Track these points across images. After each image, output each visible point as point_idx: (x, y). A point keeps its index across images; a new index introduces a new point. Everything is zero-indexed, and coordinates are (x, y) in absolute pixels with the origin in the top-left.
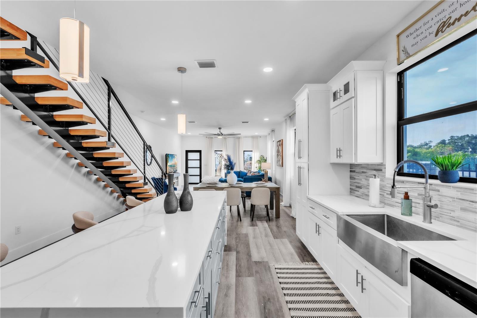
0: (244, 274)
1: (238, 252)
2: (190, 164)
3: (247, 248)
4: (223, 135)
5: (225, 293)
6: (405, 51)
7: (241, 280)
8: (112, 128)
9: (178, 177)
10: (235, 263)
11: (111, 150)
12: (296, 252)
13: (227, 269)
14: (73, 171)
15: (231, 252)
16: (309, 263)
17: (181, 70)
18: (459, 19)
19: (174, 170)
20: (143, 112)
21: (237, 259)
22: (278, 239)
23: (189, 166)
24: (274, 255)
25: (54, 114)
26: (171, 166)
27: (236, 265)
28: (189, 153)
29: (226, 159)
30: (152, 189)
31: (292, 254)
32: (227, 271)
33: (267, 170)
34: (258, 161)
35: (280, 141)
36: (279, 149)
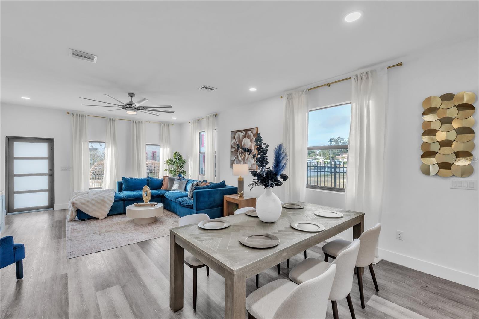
2: (21, 167)
28: (15, 143)
33: (242, 177)
34: (169, 160)
35: (249, 130)
36: (241, 141)
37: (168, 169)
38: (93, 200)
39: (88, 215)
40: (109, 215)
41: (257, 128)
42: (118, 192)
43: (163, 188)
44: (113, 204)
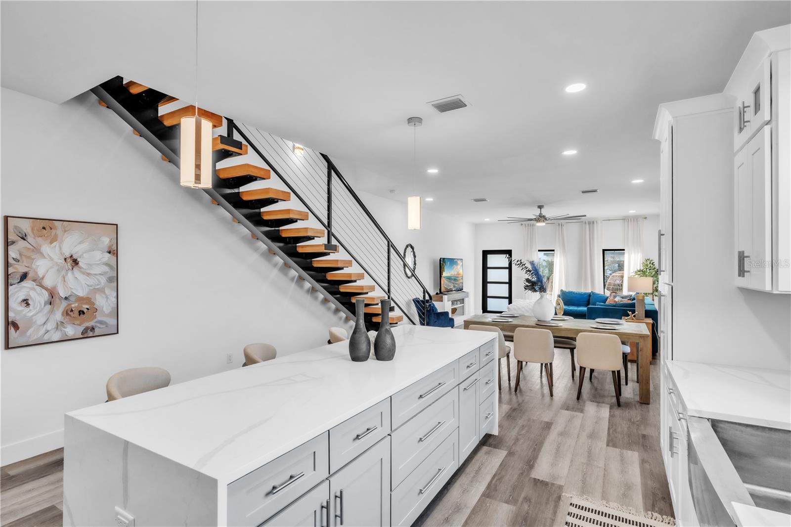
0: (500, 496)
1: (510, 454)
2: (492, 275)
3: (535, 449)
4: (546, 219)
5: (446, 516)
7: (488, 505)
8: (333, 223)
9: (463, 299)
10: (494, 472)
11: (332, 257)
12: (645, 485)
13: (474, 477)
14: (293, 285)
15: (497, 450)
16: (664, 517)
17: (413, 120)
19: (454, 287)
20: (392, 191)
21: (503, 466)
22: (616, 447)
23: (489, 280)
24: (585, 479)
25: (261, 211)
26: (449, 278)
27: (494, 476)
28: (488, 255)
29: (531, 269)
30: (402, 318)
31: (629, 487)
32: (472, 482)
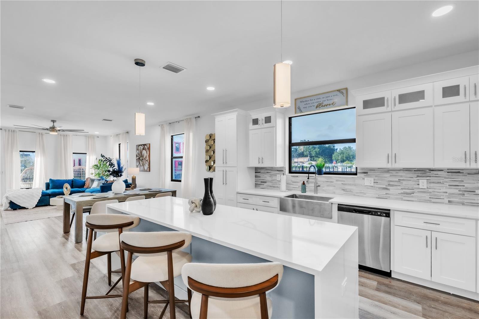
6: (299, 108)
18: (327, 105)
33: (135, 176)
34: (95, 166)
35: (145, 145)
36: (141, 153)
37: (94, 172)
38: (23, 195)
39: (20, 206)
40: (37, 206)
41: (150, 144)
42: (46, 190)
43: (85, 187)
44: (40, 198)
